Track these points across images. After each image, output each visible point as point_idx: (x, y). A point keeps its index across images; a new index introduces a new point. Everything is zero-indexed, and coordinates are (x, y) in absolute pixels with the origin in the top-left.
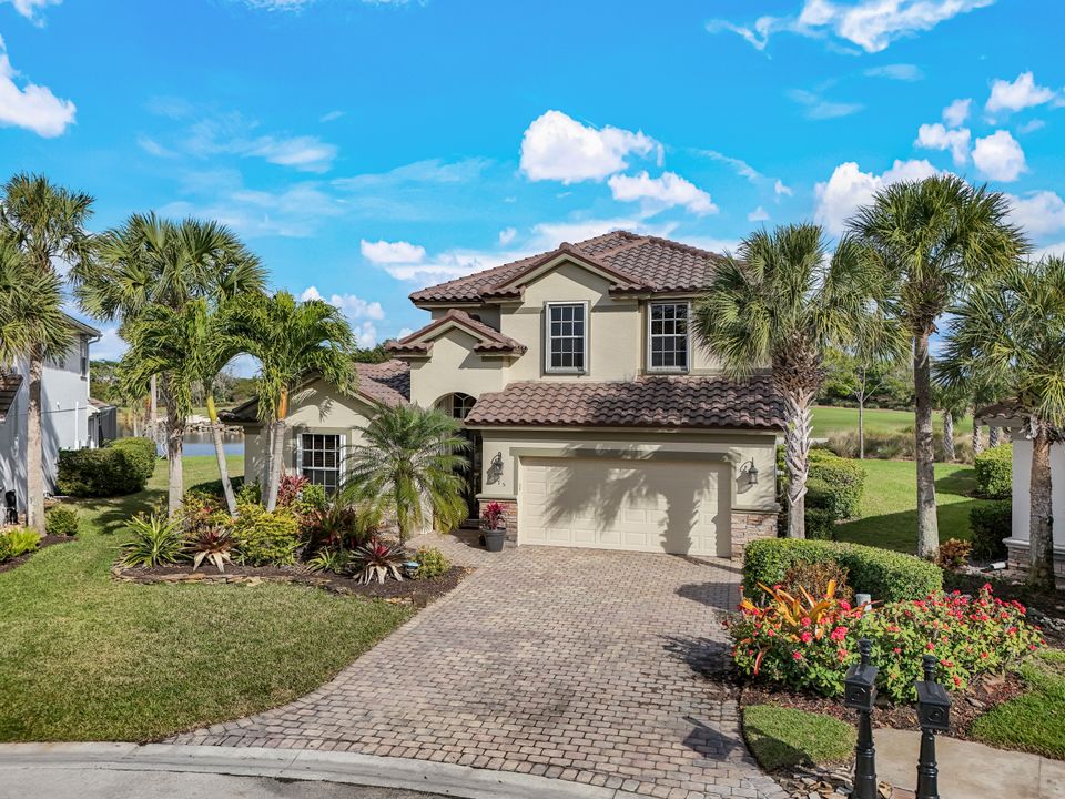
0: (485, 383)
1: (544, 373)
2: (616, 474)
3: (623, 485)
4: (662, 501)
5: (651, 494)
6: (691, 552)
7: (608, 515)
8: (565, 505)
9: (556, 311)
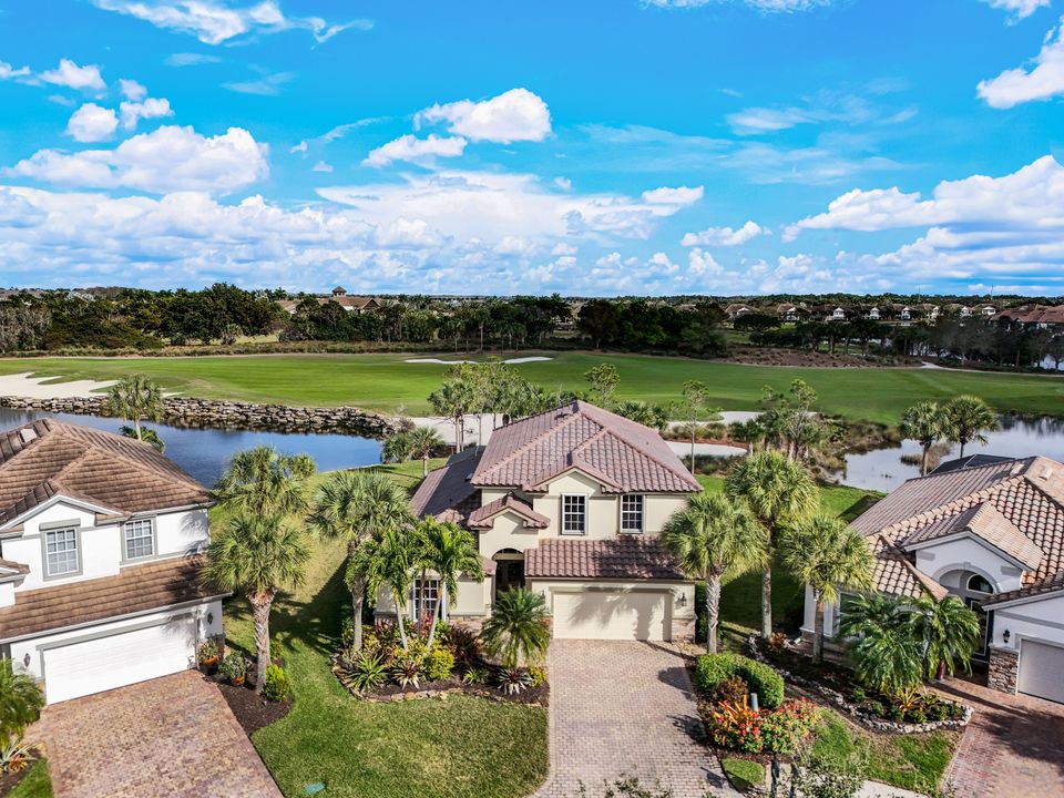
0: (526, 543)
1: (561, 533)
2: (610, 598)
3: (613, 604)
4: (635, 612)
5: (629, 609)
6: (649, 639)
7: (605, 620)
8: (580, 615)
9: (567, 498)
